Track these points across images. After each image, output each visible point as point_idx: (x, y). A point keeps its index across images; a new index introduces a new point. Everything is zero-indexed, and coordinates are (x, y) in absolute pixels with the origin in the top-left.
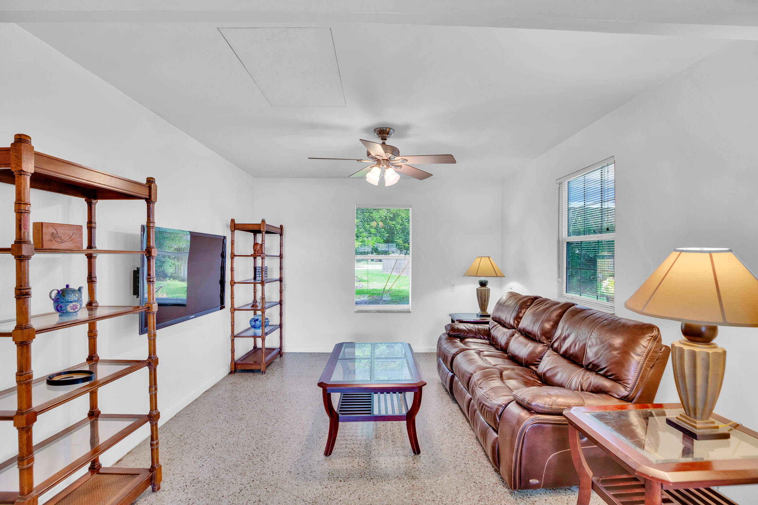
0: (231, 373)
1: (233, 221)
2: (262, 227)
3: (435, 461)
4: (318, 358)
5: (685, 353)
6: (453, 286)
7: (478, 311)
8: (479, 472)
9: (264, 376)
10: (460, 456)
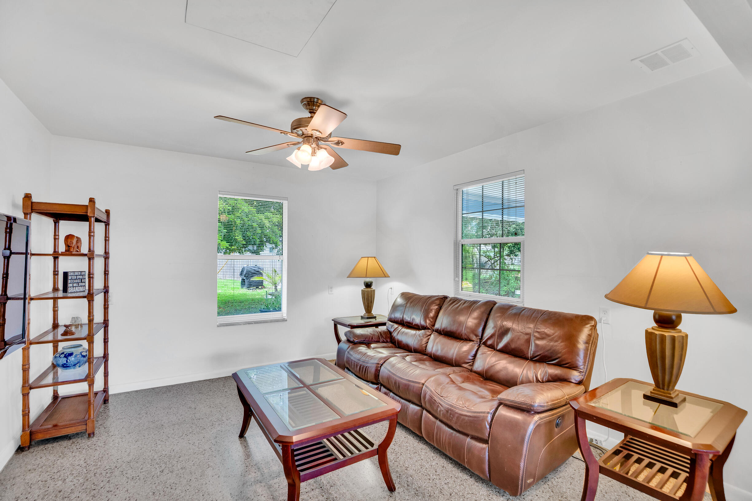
0: (20, 449)
1: (28, 197)
2: (89, 210)
3: (417, 492)
4: (168, 394)
5: (667, 338)
6: (331, 288)
7: (363, 312)
8: (465, 488)
9: (94, 439)
10: (435, 477)
